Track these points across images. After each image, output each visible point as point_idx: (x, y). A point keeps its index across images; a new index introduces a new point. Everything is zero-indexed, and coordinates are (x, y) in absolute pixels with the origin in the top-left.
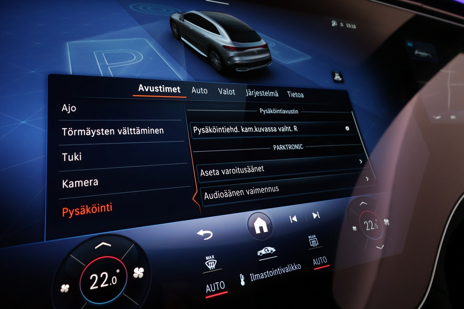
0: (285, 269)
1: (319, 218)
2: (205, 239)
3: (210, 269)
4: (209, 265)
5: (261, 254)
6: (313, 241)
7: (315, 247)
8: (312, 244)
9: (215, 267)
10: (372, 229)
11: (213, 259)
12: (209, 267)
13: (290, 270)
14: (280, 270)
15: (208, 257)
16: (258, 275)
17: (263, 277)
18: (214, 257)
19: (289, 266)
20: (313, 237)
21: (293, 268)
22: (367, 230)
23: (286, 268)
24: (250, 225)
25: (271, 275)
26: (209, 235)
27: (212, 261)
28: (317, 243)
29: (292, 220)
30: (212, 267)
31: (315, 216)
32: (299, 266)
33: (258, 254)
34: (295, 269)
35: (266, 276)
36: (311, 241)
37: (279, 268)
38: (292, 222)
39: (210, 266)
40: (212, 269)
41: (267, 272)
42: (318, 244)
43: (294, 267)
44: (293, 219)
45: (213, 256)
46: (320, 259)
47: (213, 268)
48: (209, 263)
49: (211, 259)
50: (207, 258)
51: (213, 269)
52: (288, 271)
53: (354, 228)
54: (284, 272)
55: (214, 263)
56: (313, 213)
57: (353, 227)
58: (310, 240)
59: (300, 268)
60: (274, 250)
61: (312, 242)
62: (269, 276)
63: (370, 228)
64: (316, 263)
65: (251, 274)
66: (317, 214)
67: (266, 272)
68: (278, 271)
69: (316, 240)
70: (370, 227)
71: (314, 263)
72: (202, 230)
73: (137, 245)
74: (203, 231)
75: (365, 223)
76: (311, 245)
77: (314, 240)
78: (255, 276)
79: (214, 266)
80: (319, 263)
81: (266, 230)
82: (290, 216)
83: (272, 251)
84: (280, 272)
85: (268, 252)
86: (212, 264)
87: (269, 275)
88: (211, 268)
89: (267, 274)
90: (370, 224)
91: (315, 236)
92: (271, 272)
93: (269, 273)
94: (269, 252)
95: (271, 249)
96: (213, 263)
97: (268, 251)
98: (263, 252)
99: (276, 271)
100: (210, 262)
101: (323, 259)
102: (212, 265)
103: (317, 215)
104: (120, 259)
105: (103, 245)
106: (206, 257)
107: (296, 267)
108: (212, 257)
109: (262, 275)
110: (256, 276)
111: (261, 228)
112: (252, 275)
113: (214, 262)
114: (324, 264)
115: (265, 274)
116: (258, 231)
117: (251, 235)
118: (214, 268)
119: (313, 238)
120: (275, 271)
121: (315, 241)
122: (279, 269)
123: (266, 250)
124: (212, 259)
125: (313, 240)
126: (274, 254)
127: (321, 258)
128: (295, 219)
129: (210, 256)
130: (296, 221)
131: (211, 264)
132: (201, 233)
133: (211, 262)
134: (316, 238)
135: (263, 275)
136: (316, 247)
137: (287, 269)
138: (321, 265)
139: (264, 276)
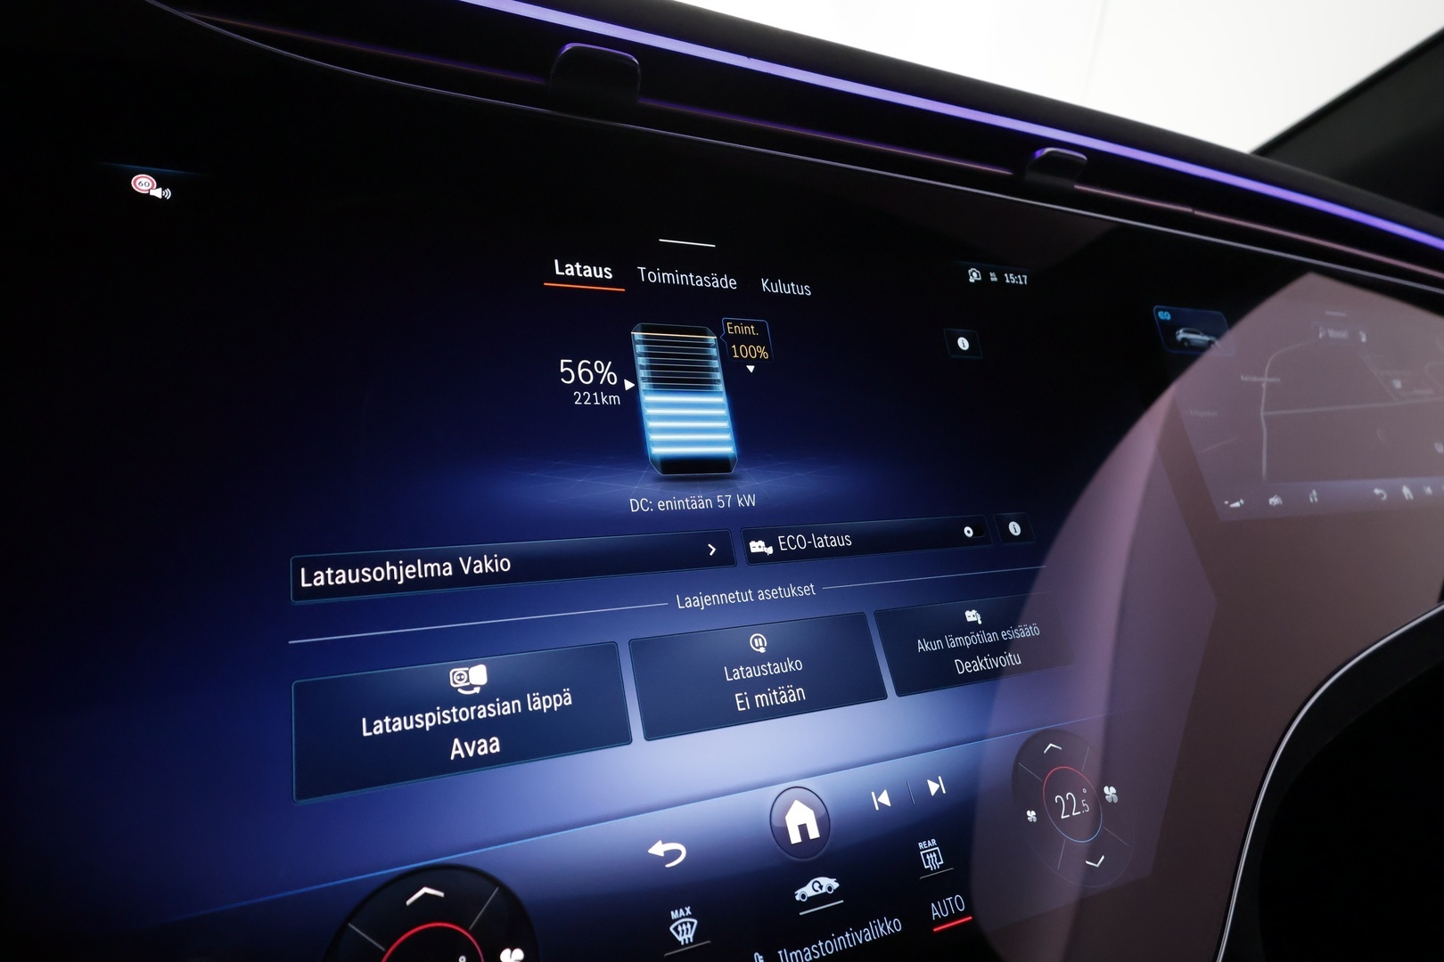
0: (864, 934)
1: (944, 792)
2: (668, 866)
3: (682, 943)
4: (678, 933)
5: (803, 896)
6: (931, 855)
7: (934, 871)
8: (927, 864)
9: (694, 937)
10: (1074, 814)
11: (689, 916)
12: (680, 938)
13: (876, 935)
14: (850, 937)
15: (676, 911)
16: (798, 954)
17: (811, 958)
18: (690, 910)
19: (873, 925)
20: (930, 844)
21: (881, 930)
22: (1063, 817)
23: (866, 932)
24: (775, 823)
25: (830, 950)
26: (678, 853)
27: (686, 923)
28: (939, 860)
29: (878, 802)
30: (686, 937)
31: (933, 787)
32: (897, 922)
33: (798, 898)
34: (887, 932)
35: (816, 955)
36: (925, 855)
37: (849, 932)
38: (877, 809)
39: (683, 935)
40: (687, 942)
41: (820, 944)
42: (942, 862)
43: (885, 928)
44: (880, 800)
45: (688, 909)
46: (947, 902)
47: (689, 939)
48: (680, 929)
49: (683, 917)
50: (674, 915)
51: (690, 944)
52: (870, 938)
53: (1031, 815)
54: (861, 942)
55: (692, 928)
56: (929, 781)
57: (1028, 813)
58: (922, 853)
59: (898, 928)
60: (836, 885)
61: (928, 857)
62: (824, 955)
63: (1071, 814)
64: (937, 913)
65: (780, 952)
66: (938, 782)
67: (817, 944)
68: (846, 938)
69: (936, 851)
70: (1069, 811)
71: (934, 915)
72: (660, 842)
73: (506, 891)
74: (663, 843)
75: (1058, 799)
76: (926, 867)
77: (932, 852)
78: (791, 955)
79: (691, 936)
80: (945, 913)
81: (814, 833)
82: (873, 793)
83: (830, 889)
84: (852, 943)
85: (820, 892)
86: (687, 929)
87: (825, 952)
88: (685, 940)
89: (818, 949)
90: (1069, 803)
91: (934, 842)
92: (829, 944)
93: (823, 946)
94: (824, 890)
95: (828, 883)
96: (689, 926)
97: (821, 887)
98: (809, 890)
99: (841, 940)
100: (681, 924)
101: (955, 902)
102: (687, 933)
103: (938, 786)
104: (466, 930)
105: (426, 895)
106: (672, 913)
107: (888, 927)
108: (685, 912)
109: (807, 951)
110: (794, 955)
111: (803, 829)
112: (783, 954)
113: (692, 924)
114: (958, 915)
115: (815, 948)
116: (795, 838)
117: (781, 850)
118: (691, 941)
119: (931, 847)
120: (839, 939)
121: (935, 855)
122: (847, 935)
123: (816, 886)
124: (686, 917)
125: (928, 853)
126: (837, 894)
127: (949, 899)
128: (885, 799)
129: (681, 910)
130: (889, 804)
131: (683, 931)
132: (658, 849)
133: (684, 925)
134: (937, 848)
135: (809, 953)
136: (937, 870)
137: (869, 933)
138: (952, 918)
139: (813, 954)
